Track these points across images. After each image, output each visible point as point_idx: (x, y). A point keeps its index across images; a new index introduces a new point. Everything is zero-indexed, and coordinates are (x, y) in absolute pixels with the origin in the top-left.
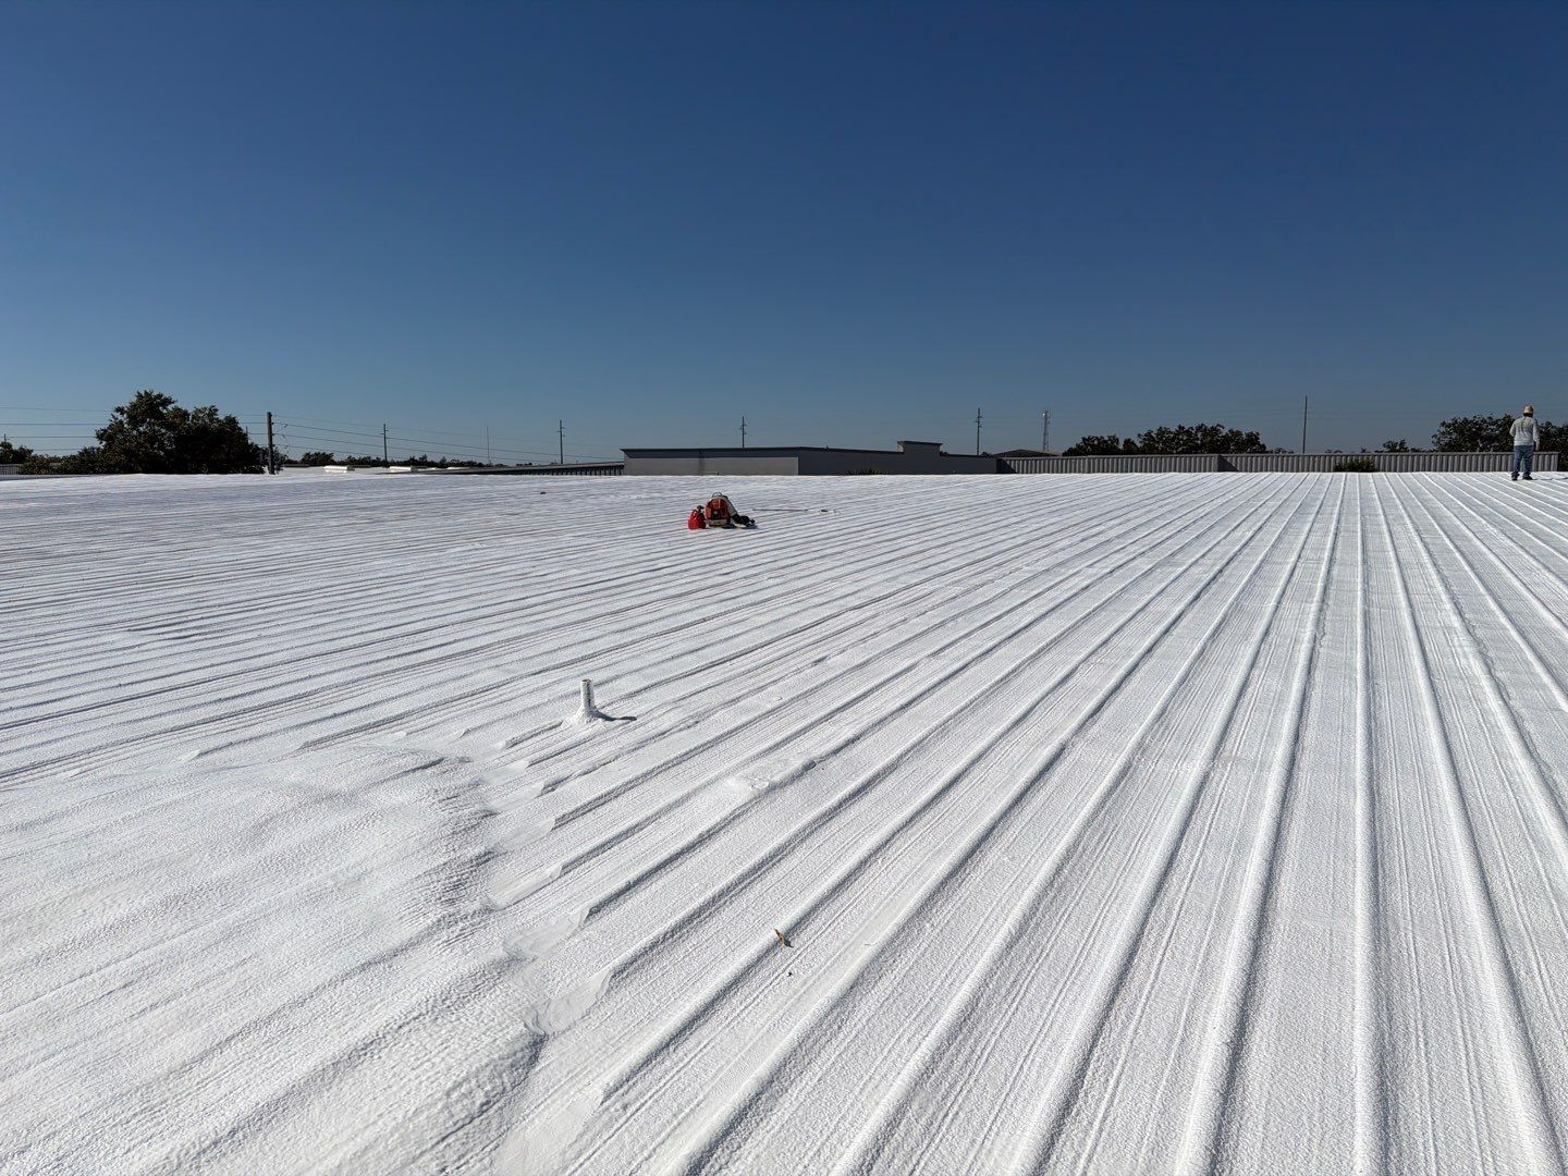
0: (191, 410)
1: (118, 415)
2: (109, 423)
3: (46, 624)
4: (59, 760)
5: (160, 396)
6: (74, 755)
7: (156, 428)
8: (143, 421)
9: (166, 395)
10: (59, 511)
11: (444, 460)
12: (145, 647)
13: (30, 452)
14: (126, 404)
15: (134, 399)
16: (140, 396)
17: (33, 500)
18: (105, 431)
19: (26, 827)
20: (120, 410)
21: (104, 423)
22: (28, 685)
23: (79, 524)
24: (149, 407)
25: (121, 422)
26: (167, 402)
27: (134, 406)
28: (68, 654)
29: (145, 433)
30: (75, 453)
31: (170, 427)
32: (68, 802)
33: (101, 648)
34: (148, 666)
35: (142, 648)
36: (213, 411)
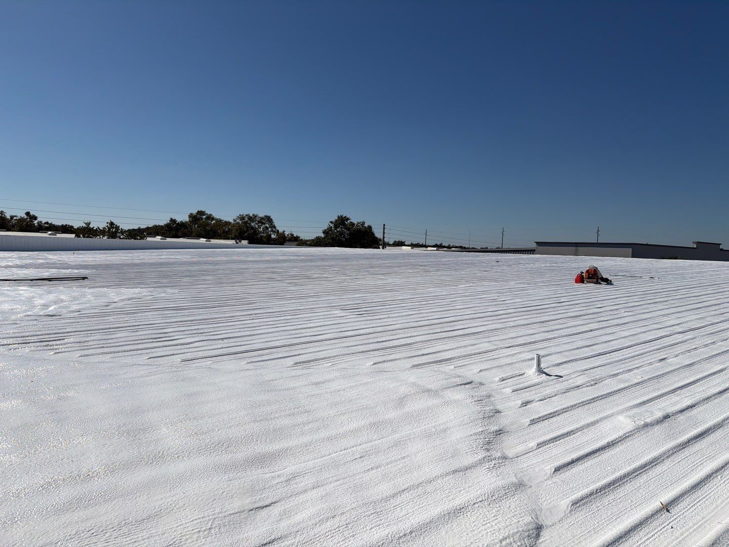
0: (356, 223)
1: (331, 224)
2: (327, 227)
3: (313, 304)
4: (324, 358)
5: (345, 217)
6: (329, 358)
7: (343, 229)
8: (339, 227)
9: (348, 217)
10: (311, 261)
11: (449, 245)
12: (347, 317)
13: (299, 237)
14: (333, 220)
15: (337, 218)
16: (339, 217)
17: (302, 256)
18: (325, 230)
19: (317, 384)
20: (331, 222)
21: (326, 227)
22: (310, 328)
23: (318, 266)
24: (342, 221)
25: (331, 227)
26: (348, 219)
27: (336, 221)
28: (321, 317)
29: (339, 231)
30: (313, 238)
31: (348, 229)
32: (329, 377)
33: (332, 316)
34: (350, 324)
35: (346, 317)
36: (364, 223)
